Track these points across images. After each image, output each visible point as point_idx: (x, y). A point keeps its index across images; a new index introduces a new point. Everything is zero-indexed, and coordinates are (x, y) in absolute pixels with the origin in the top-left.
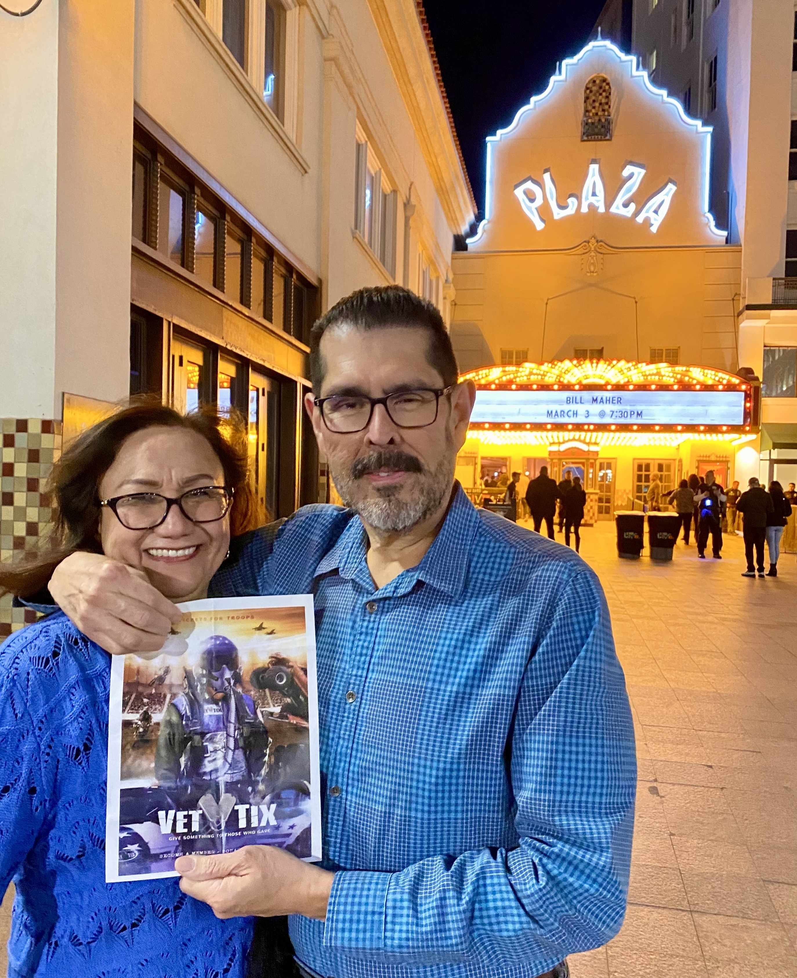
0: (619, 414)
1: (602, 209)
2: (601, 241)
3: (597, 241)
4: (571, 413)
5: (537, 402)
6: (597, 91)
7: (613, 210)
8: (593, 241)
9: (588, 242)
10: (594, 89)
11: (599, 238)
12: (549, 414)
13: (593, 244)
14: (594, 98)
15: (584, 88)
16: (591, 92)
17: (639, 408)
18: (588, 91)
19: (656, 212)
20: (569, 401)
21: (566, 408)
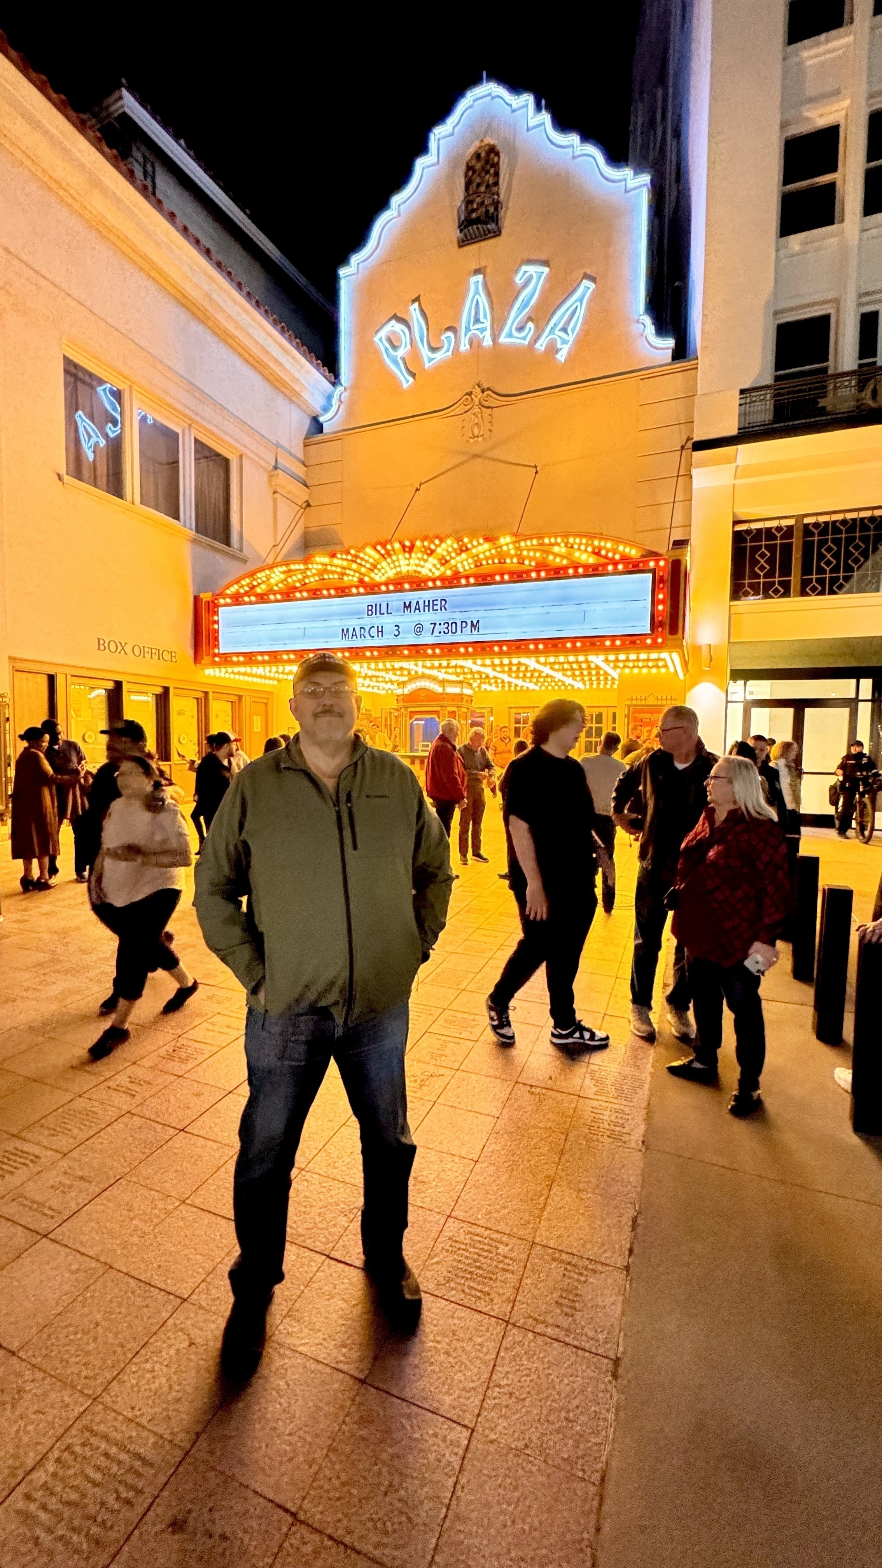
0: (443, 628)
1: (488, 342)
2: (489, 389)
3: (483, 391)
4: (374, 632)
5: (326, 617)
6: (483, 169)
7: (503, 339)
8: (478, 390)
9: (470, 394)
10: (478, 166)
11: (485, 386)
12: (344, 633)
13: (478, 395)
14: (478, 180)
15: (464, 168)
16: (474, 172)
17: (473, 616)
18: (470, 173)
19: (564, 330)
20: (371, 610)
21: (367, 621)
